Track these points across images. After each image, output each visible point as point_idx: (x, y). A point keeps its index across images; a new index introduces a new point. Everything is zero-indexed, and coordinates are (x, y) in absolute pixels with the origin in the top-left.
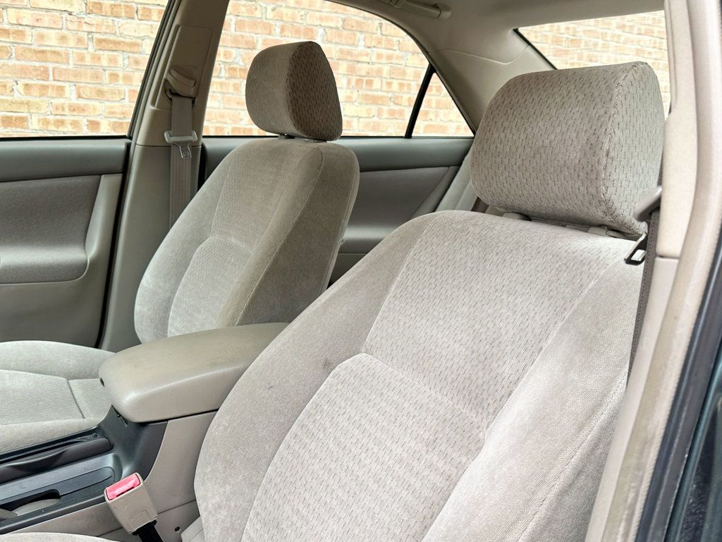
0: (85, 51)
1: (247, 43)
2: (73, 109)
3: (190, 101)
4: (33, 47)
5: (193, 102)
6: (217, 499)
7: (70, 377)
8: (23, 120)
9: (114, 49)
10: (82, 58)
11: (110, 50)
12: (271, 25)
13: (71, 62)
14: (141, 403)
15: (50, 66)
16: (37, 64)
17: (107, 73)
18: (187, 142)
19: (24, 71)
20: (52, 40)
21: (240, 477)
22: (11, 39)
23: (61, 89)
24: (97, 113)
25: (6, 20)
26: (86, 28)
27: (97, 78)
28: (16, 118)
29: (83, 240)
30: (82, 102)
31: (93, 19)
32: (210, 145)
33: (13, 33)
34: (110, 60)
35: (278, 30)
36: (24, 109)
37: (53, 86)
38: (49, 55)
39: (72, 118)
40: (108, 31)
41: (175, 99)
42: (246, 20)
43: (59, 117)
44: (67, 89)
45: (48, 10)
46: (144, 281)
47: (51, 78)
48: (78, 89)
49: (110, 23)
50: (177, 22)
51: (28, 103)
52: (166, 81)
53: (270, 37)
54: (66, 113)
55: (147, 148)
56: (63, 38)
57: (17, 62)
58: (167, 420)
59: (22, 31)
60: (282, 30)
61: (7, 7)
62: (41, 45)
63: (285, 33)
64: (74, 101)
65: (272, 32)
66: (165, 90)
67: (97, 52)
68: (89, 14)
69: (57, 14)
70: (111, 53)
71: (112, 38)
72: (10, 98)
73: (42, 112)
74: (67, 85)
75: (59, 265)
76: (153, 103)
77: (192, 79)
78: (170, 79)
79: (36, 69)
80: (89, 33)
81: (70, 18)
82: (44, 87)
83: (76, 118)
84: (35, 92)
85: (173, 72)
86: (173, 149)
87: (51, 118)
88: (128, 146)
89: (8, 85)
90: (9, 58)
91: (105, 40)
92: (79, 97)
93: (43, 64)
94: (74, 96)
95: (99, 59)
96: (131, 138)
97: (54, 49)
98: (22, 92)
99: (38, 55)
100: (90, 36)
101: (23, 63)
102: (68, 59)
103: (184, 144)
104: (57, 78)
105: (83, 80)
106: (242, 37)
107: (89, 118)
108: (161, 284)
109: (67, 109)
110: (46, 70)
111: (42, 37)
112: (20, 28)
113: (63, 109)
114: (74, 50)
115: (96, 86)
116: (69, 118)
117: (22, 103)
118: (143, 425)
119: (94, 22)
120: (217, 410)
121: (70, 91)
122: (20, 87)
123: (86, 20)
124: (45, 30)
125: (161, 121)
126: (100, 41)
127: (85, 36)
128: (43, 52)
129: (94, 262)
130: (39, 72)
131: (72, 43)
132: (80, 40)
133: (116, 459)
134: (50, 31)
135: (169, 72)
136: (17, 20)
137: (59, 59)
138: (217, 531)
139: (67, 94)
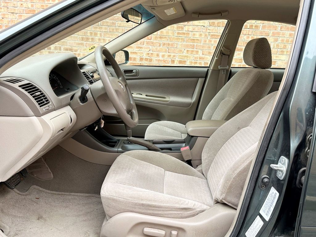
0: (207, 39)
1: (266, 33)
2: (200, 58)
3: (228, 56)
4: (191, 38)
5: (229, 57)
6: (206, 157)
7: (182, 133)
8: (185, 62)
9: (216, 38)
10: (205, 41)
11: (215, 38)
12: (276, 26)
13: (202, 42)
14: (192, 131)
15: (195, 44)
16: (192, 44)
17: (213, 46)
18: (225, 69)
19: (187, 46)
20: (197, 36)
21: (212, 152)
22: (185, 36)
23: (197, 52)
24: (208, 60)
25: (184, 30)
26: (208, 31)
27: (209, 48)
28: (183, 61)
29: (192, 96)
30: (203, 56)
31: (211, 28)
32: (233, 70)
33: (186, 34)
34: (214, 42)
35: (279, 28)
36: (186, 58)
37: (195, 51)
38: (196, 41)
39: (199, 61)
40: (215, 32)
41: (223, 56)
42: (266, 25)
43: (196, 61)
44: (199, 52)
45: (197, 26)
46: (206, 110)
47: (195, 48)
48: (203, 51)
49: (216, 29)
50: (226, 32)
51: (187, 56)
52: (221, 50)
53: (275, 31)
54: (198, 60)
55: (213, 70)
56: (201, 35)
57: (186, 43)
58: (198, 137)
59: (189, 33)
60: (281, 28)
61: (185, 26)
62: (193, 38)
63: (282, 29)
64: (201, 55)
65: (277, 29)
66: (221, 53)
67: (211, 39)
68: (210, 26)
69: (200, 27)
70: (215, 39)
71: (216, 34)
72: (182, 55)
73: (191, 59)
74: (199, 50)
75: (184, 103)
76: (217, 57)
77: (229, 49)
78: (222, 49)
79: (191, 45)
80: (209, 33)
81: (204, 28)
82: (193, 51)
83: (201, 61)
84: (190, 53)
85: (224, 48)
86: (221, 71)
87: (193, 61)
88: (208, 70)
89: (182, 50)
90: (184, 42)
91: (214, 35)
92: (203, 54)
93: (193, 44)
94: (201, 54)
95: (211, 41)
96: (209, 67)
97: (197, 38)
98: (186, 53)
99: (192, 40)
100: (209, 34)
101: (187, 43)
102: (201, 42)
103: (224, 70)
104: (197, 48)
105: (205, 49)
106: (264, 31)
107: (205, 62)
108: (210, 111)
109: (198, 58)
110: (194, 45)
111: (194, 35)
112: (188, 32)
113: (197, 58)
114: (203, 39)
115: (209, 50)
116: (198, 62)
117: (185, 56)
118: (192, 136)
119: (211, 29)
120: (209, 137)
121: (200, 53)
122: (185, 51)
123: (209, 28)
124: (195, 32)
125: (218, 63)
126: (212, 35)
127: (207, 34)
128: (194, 40)
129: (194, 103)
130: (192, 46)
131: (203, 36)
132: (206, 35)
133: (186, 144)
134: (197, 33)
135: (222, 47)
136: (188, 29)
137: (198, 42)
138: (205, 165)
139: (199, 54)
